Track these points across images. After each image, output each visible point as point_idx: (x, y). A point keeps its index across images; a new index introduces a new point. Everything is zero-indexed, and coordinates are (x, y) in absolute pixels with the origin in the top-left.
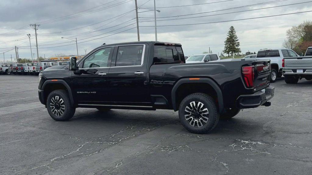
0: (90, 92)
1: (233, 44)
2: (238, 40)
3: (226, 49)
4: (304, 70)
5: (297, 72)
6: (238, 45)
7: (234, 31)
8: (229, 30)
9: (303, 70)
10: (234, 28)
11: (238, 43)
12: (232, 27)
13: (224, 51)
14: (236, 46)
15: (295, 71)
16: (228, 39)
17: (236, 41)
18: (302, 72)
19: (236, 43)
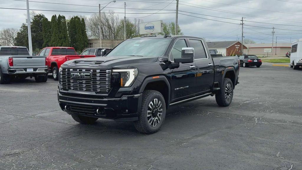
0: (185, 87)
4: (35, 69)
5: (28, 71)
9: (33, 69)
15: (25, 69)
18: (33, 70)
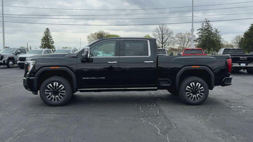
0: (99, 78)
1: (48, 42)
2: (52, 39)
3: (42, 45)
6: (53, 43)
7: (49, 32)
8: (45, 30)
10: (49, 30)
11: (53, 41)
12: (48, 29)
13: (40, 47)
14: (51, 43)
16: (44, 38)
17: (51, 39)
19: (51, 41)
